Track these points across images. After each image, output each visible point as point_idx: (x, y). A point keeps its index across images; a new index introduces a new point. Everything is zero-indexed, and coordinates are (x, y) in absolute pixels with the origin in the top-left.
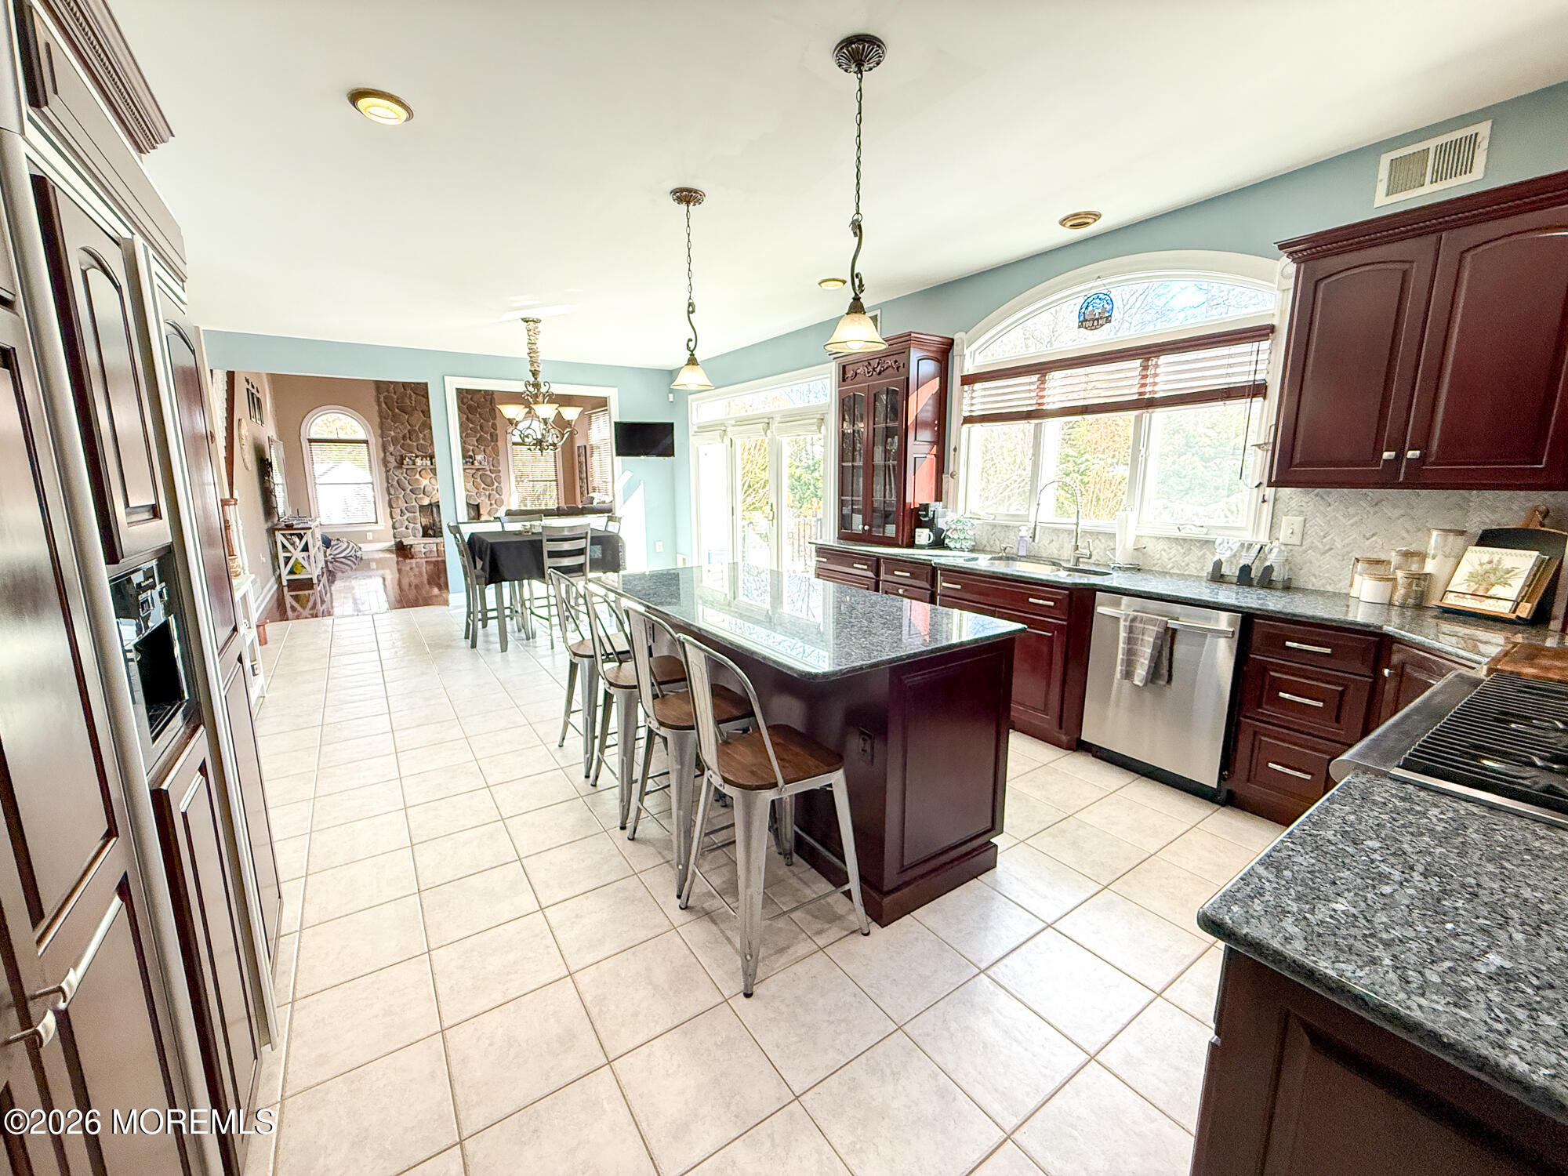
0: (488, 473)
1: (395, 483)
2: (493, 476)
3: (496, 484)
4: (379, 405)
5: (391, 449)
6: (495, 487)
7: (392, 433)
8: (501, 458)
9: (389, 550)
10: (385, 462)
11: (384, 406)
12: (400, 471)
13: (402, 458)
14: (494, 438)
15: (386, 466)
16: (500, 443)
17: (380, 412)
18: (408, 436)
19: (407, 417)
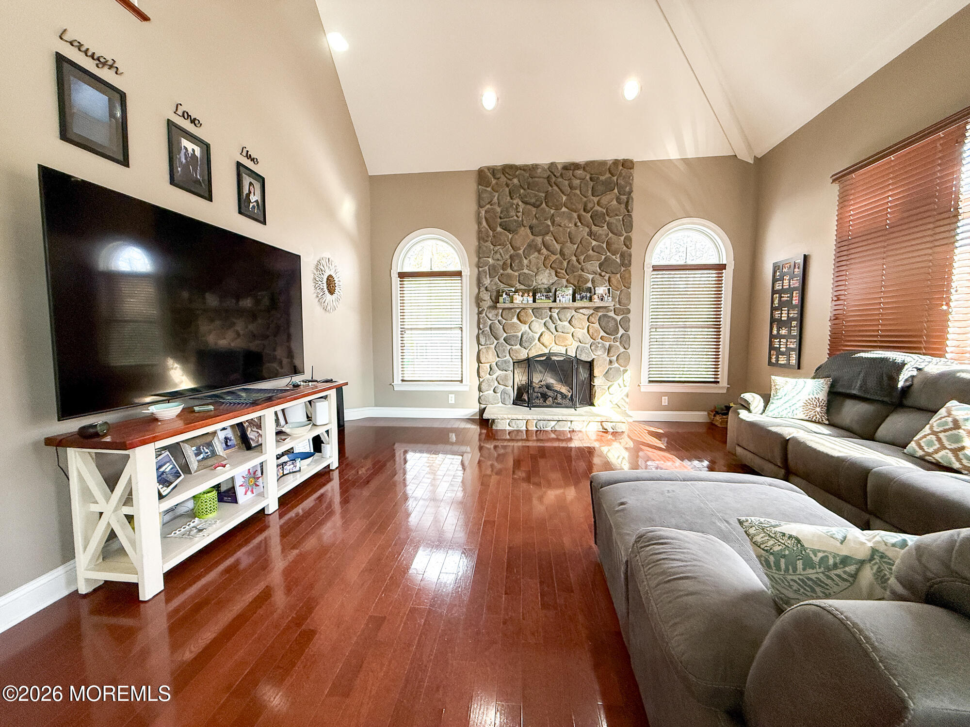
0: (612, 314)
1: (488, 329)
2: (619, 318)
3: (621, 331)
4: (479, 223)
5: (487, 281)
7: (490, 260)
8: (634, 290)
9: (471, 420)
10: (478, 301)
11: (484, 223)
12: (494, 312)
13: (499, 294)
14: (626, 260)
15: (478, 306)
17: (479, 232)
18: (509, 261)
19: (510, 236)
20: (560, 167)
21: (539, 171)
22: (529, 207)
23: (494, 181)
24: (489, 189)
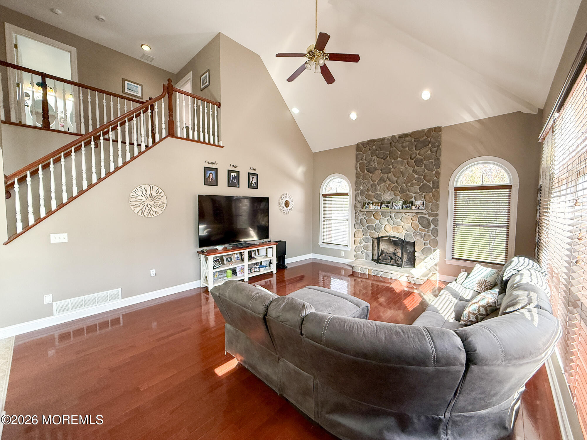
0: (426, 216)
1: (359, 221)
2: (431, 219)
3: (432, 226)
4: (357, 170)
5: (359, 198)
6: (431, 228)
7: (361, 188)
8: (441, 203)
10: (355, 207)
11: (359, 170)
12: (362, 213)
13: (364, 204)
14: (436, 185)
15: (355, 210)
16: (441, 190)
17: (357, 174)
18: (370, 188)
19: (371, 175)
20: (397, 137)
21: (386, 140)
22: (381, 159)
23: (364, 149)
24: (361, 153)
